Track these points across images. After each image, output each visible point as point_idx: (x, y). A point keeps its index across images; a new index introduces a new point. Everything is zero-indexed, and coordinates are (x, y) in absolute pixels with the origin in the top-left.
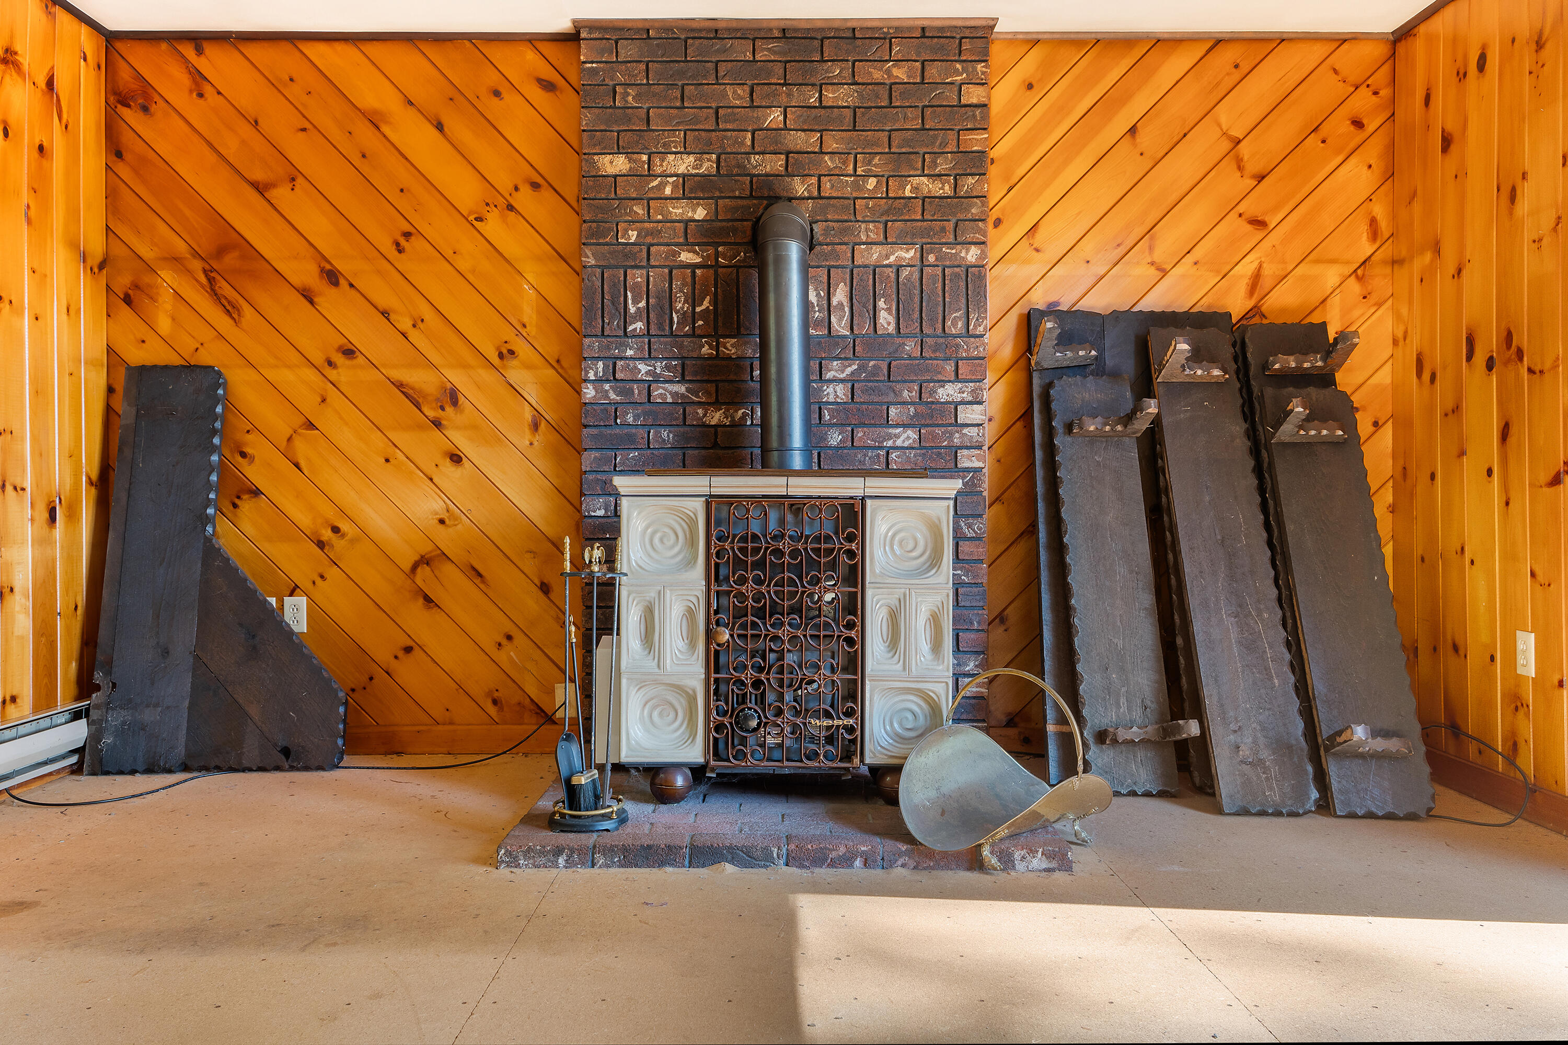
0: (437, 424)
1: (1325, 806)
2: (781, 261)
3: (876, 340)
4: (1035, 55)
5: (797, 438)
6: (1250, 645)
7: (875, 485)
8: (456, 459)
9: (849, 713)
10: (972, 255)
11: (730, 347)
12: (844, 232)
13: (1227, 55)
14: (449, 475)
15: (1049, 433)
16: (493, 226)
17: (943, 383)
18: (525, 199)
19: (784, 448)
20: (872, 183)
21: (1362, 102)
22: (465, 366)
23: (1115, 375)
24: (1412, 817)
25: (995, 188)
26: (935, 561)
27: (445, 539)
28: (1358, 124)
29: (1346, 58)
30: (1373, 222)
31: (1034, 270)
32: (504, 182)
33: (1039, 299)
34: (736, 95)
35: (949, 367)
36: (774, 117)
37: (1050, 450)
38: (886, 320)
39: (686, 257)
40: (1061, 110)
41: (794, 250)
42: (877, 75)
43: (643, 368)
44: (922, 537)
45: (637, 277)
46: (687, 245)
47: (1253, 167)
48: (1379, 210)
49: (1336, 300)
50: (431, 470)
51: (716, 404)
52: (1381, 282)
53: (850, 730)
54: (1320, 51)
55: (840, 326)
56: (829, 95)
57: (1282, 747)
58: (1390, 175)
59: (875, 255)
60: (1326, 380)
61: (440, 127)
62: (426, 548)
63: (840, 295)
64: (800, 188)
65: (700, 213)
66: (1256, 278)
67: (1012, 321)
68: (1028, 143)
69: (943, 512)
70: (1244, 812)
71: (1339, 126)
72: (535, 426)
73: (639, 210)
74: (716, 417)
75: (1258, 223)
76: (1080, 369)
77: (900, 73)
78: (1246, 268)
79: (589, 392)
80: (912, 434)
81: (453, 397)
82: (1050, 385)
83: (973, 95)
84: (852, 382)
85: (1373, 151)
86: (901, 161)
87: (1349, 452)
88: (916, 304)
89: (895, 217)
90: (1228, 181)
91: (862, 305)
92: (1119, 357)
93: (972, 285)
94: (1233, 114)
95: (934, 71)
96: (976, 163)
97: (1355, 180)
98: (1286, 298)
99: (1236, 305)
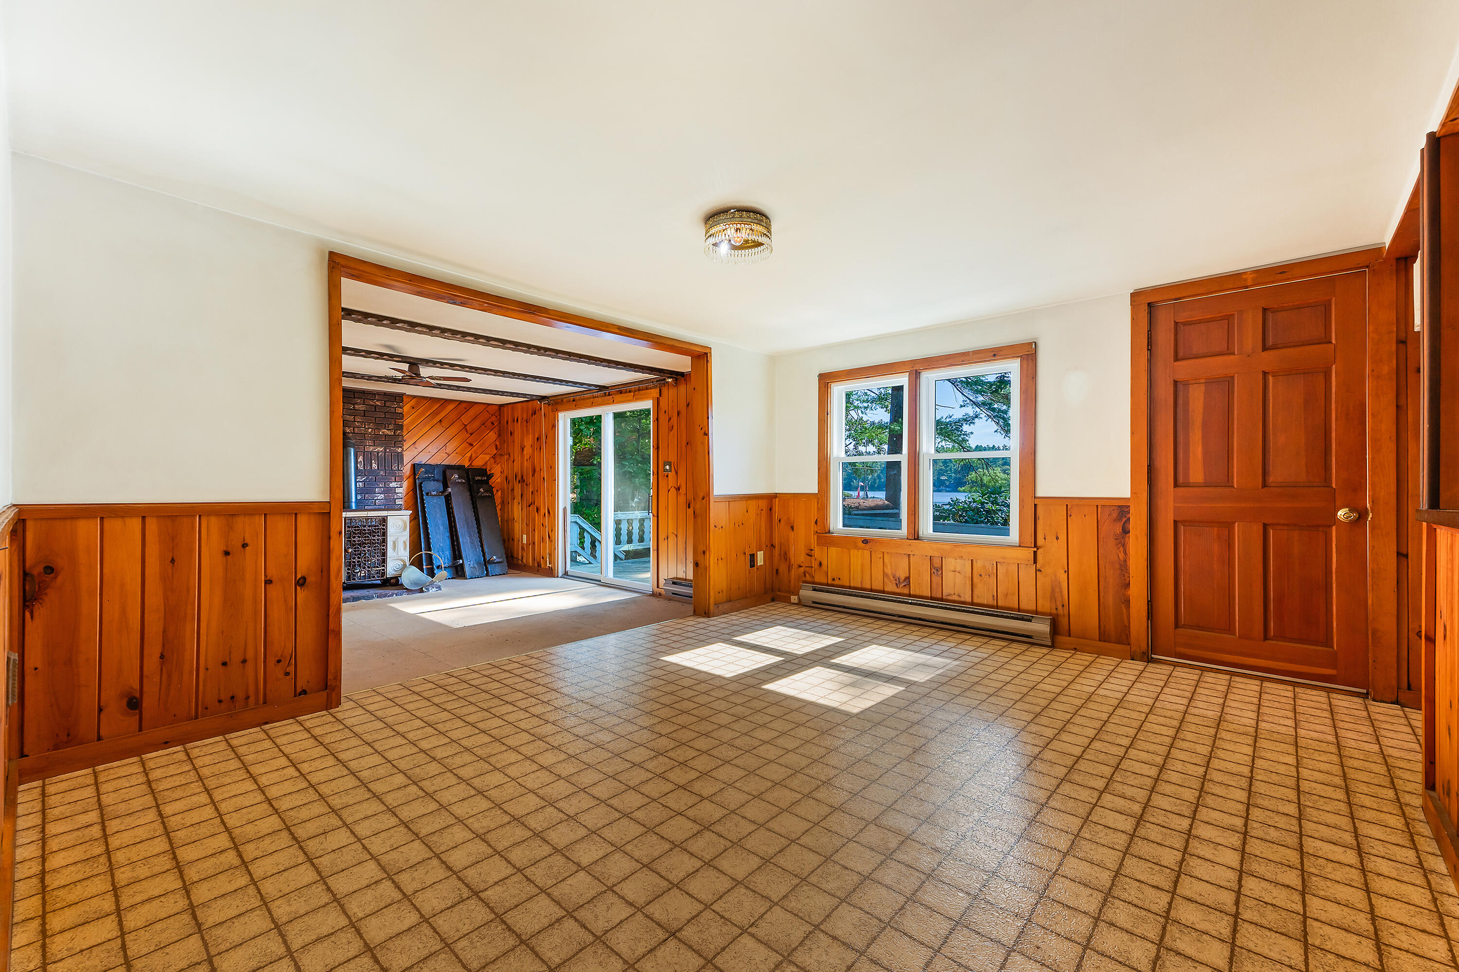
1: (487, 575)
3: (372, 472)
4: (414, 400)
5: (354, 500)
6: (472, 543)
7: (391, 513)
9: (383, 566)
10: (400, 450)
12: (361, 442)
13: (464, 405)
15: (422, 496)
17: (391, 482)
19: (349, 501)
20: (370, 430)
21: (493, 419)
23: (438, 481)
24: (504, 574)
25: (405, 433)
26: (405, 530)
28: (493, 424)
29: (489, 408)
30: (496, 446)
31: (416, 453)
33: (417, 461)
35: (393, 478)
37: (422, 500)
38: (374, 466)
40: (422, 414)
41: (351, 451)
42: (371, 403)
44: (400, 524)
47: (470, 431)
48: (498, 443)
49: (489, 462)
52: (498, 460)
53: (383, 570)
54: (484, 406)
55: (361, 468)
57: (479, 563)
58: (499, 435)
59: (371, 448)
60: (487, 482)
63: (360, 459)
64: (348, 430)
66: (471, 457)
67: (410, 466)
68: (413, 422)
69: (406, 519)
70: (472, 578)
71: (489, 423)
75: (471, 445)
76: (428, 479)
77: (378, 403)
78: (469, 455)
80: (382, 496)
82: (421, 483)
83: (399, 410)
84: (364, 482)
85: (496, 430)
86: (379, 425)
87: (492, 497)
88: (383, 462)
89: (377, 439)
90: (465, 435)
91: (368, 461)
92: (437, 474)
93: (400, 457)
94: (465, 419)
95: (388, 404)
96: (401, 427)
97: (492, 436)
98: (478, 463)
99: (467, 464)
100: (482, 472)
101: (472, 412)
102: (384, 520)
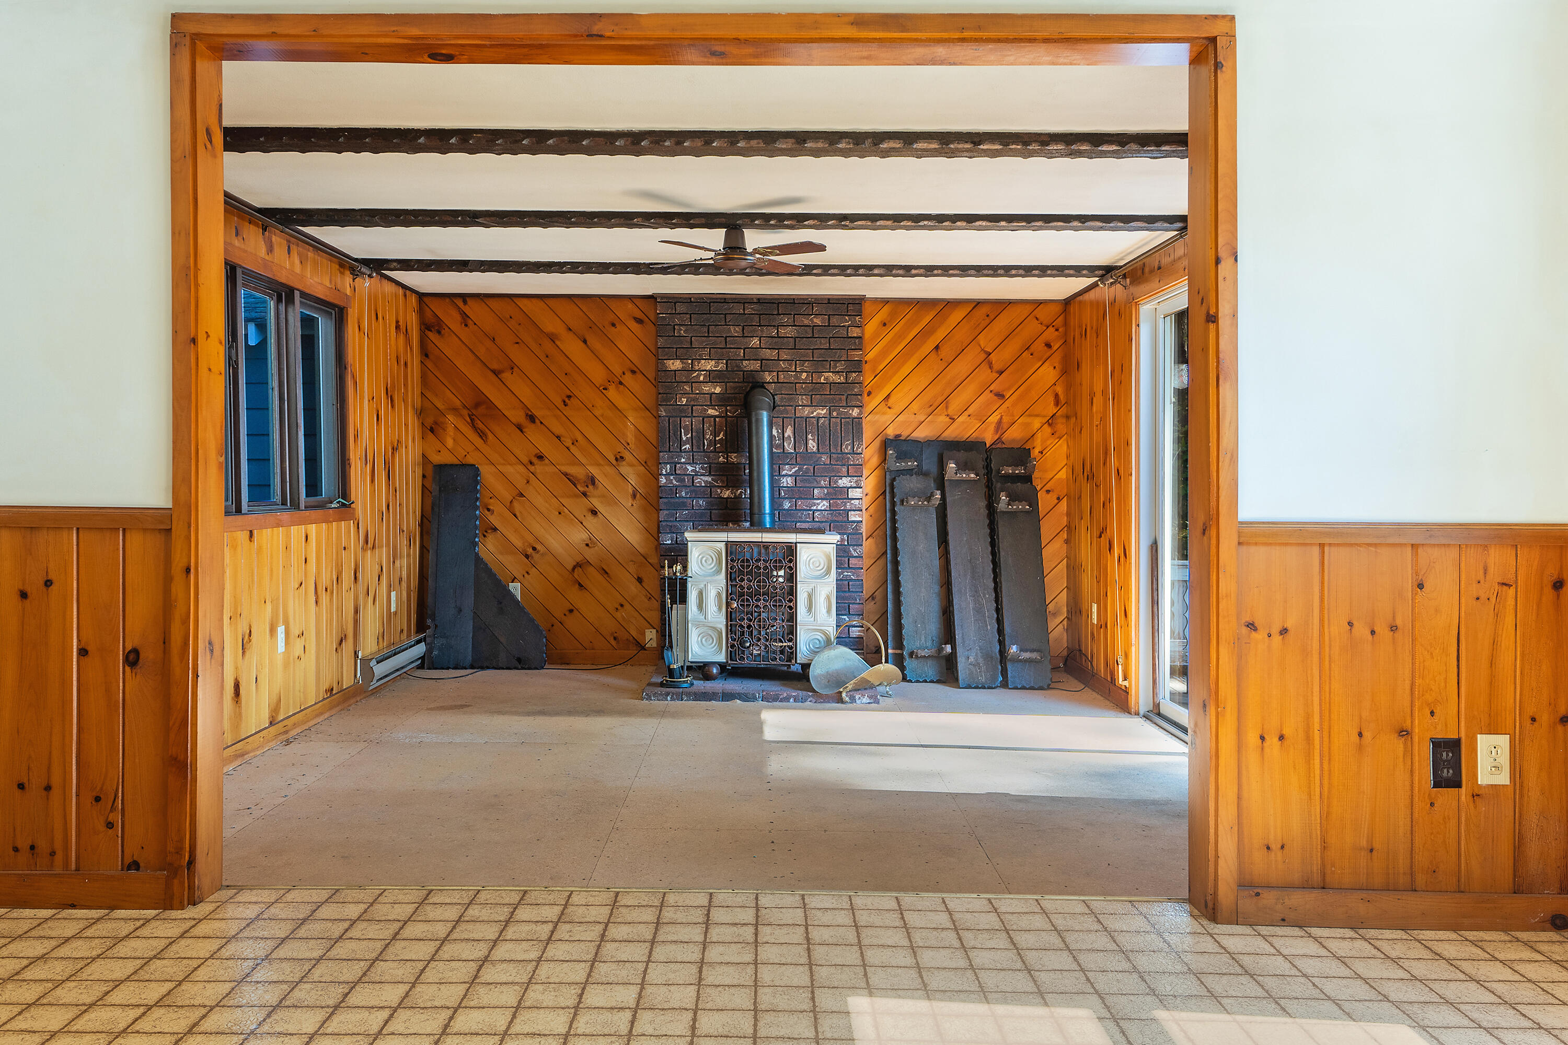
0: (585, 494)
1: (1005, 685)
2: (759, 421)
3: (807, 456)
4: (886, 309)
5: (767, 509)
6: (979, 610)
7: (802, 537)
8: (594, 512)
9: (789, 640)
10: (855, 412)
11: (733, 458)
12: (790, 400)
13: (984, 310)
14: (590, 521)
15: (893, 504)
16: (612, 393)
17: (841, 477)
18: (628, 379)
19: (761, 513)
20: (804, 375)
21: (1050, 334)
22: (599, 465)
23: (926, 474)
24: (1041, 688)
25: (867, 378)
26: (828, 572)
27: (589, 554)
28: (1048, 345)
29: (1041, 313)
30: (1057, 396)
31: (889, 416)
32: (617, 369)
33: (891, 432)
34: (735, 331)
35: (844, 469)
36: (755, 342)
37: (894, 513)
38: (812, 445)
39: (711, 412)
40: (900, 336)
41: (765, 416)
42: (806, 322)
43: (690, 468)
44: (823, 561)
45: (687, 422)
46: (712, 406)
47: (996, 367)
48: (1059, 389)
49: (1039, 435)
50: (581, 518)
51: (727, 487)
52: (1061, 427)
53: (790, 648)
54: (1029, 308)
55: (789, 448)
56: (782, 331)
57: (988, 657)
58: (1063, 371)
59: (806, 411)
60: (1027, 479)
61: (585, 343)
62: (579, 558)
63: (789, 432)
64: (768, 377)
65: (718, 390)
66: (1000, 422)
67: (877, 443)
68: (884, 353)
69: (831, 550)
70: (969, 687)
71: (1039, 346)
72: (634, 496)
73: (687, 388)
74: (727, 494)
75: (1000, 395)
76: (909, 472)
77: (818, 321)
78: (994, 418)
79: (663, 480)
80: (825, 503)
81: (592, 481)
82: (894, 480)
83: (855, 332)
84: (795, 476)
85: (1057, 359)
86: (819, 366)
87: (1033, 516)
88: (827, 437)
89: (816, 393)
90: (985, 374)
91: (800, 437)
92: (930, 464)
93: (856, 427)
94: (987, 340)
95: (835, 320)
96: (857, 366)
97: (1047, 374)
98: (1014, 434)
99: (989, 438)
100: (1022, 455)
101: (1002, 324)
102: (790, 551)
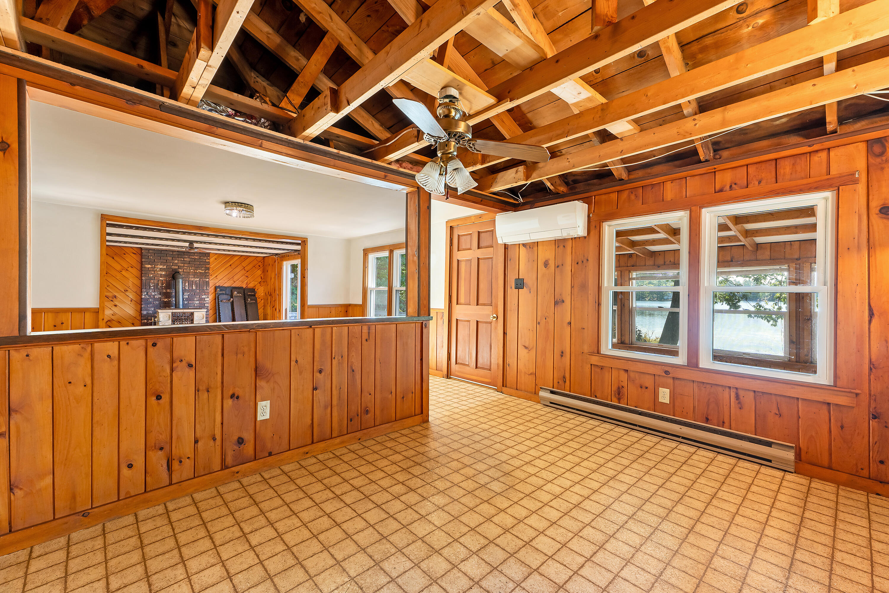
0: (112, 301)
2: (179, 282)
3: (192, 290)
4: (216, 256)
5: (181, 303)
7: (195, 310)
8: (116, 306)
10: (207, 280)
11: (168, 291)
12: (187, 276)
13: (243, 257)
14: (114, 309)
15: (219, 302)
16: (124, 273)
17: (203, 296)
18: (130, 269)
19: (180, 305)
20: (192, 270)
21: (260, 264)
22: (118, 292)
23: (228, 295)
25: (210, 272)
26: (203, 318)
27: (113, 317)
28: (259, 266)
29: (257, 259)
30: (261, 277)
31: (217, 281)
32: (126, 266)
33: (217, 285)
34: (170, 258)
35: (204, 294)
36: (176, 261)
37: (219, 304)
38: (194, 288)
39: (161, 279)
40: (220, 262)
41: (181, 281)
42: (193, 258)
43: (153, 293)
44: (202, 316)
45: (153, 281)
46: (161, 277)
47: (246, 270)
49: (257, 286)
50: (110, 307)
51: (166, 298)
52: (262, 283)
54: (254, 258)
55: (187, 288)
56: (185, 259)
58: (263, 272)
59: (193, 279)
60: (254, 295)
61: (113, 258)
62: (109, 319)
63: (187, 284)
64: (180, 270)
65: (163, 273)
67: (213, 287)
68: (215, 266)
69: (204, 313)
71: (257, 266)
72: (131, 301)
73: (153, 272)
74: (166, 300)
75: (247, 277)
76: (223, 294)
77: (196, 257)
78: (246, 282)
79: (143, 297)
80: (198, 302)
81: (115, 297)
82: (218, 296)
83: (208, 261)
84: (189, 295)
85: (262, 269)
86: (197, 268)
87: (256, 303)
88: (198, 285)
89: (195, 275)
90: (243, 272)
91: (191, 284)
92: (228, 292)
93: (207, 283)
94: (243, 264)
95: (201, 258)
96: (208, 269)
97: (259, 272)
98: (251, 286)
99: (244, 287)
100: (253, 290)
101: (248, 261)
102: (193, 314)
